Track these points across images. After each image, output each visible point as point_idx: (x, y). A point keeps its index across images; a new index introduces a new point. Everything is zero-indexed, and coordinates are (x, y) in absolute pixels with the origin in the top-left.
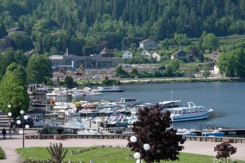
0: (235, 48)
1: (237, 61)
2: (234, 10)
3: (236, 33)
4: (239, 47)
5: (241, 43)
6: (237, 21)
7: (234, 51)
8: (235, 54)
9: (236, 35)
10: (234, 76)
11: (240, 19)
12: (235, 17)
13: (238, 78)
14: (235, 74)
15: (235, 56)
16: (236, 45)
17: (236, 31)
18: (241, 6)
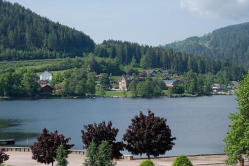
0: (4, 72)
1: (6, 83)
2: (4, 41)
3: (5, 60)
4: (8, 71)
5: (9, 68)
6: (6, 49)
7: (4, 75)
8: (4, 77)
9: (5, 61)
10: (3, 96)
11: (9, 48)
12: (4, 46)
13: (6, 97)
14: (5, 93)
15: (5, 79)
16: (6, 70)
17: (5, 58)
18: (9, 37)
